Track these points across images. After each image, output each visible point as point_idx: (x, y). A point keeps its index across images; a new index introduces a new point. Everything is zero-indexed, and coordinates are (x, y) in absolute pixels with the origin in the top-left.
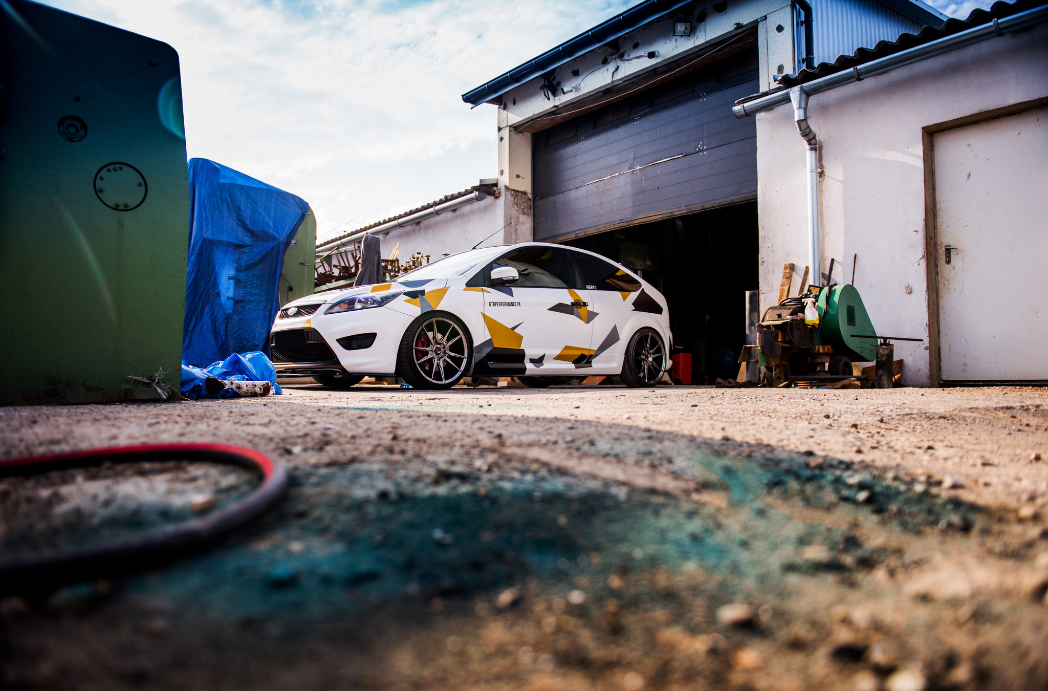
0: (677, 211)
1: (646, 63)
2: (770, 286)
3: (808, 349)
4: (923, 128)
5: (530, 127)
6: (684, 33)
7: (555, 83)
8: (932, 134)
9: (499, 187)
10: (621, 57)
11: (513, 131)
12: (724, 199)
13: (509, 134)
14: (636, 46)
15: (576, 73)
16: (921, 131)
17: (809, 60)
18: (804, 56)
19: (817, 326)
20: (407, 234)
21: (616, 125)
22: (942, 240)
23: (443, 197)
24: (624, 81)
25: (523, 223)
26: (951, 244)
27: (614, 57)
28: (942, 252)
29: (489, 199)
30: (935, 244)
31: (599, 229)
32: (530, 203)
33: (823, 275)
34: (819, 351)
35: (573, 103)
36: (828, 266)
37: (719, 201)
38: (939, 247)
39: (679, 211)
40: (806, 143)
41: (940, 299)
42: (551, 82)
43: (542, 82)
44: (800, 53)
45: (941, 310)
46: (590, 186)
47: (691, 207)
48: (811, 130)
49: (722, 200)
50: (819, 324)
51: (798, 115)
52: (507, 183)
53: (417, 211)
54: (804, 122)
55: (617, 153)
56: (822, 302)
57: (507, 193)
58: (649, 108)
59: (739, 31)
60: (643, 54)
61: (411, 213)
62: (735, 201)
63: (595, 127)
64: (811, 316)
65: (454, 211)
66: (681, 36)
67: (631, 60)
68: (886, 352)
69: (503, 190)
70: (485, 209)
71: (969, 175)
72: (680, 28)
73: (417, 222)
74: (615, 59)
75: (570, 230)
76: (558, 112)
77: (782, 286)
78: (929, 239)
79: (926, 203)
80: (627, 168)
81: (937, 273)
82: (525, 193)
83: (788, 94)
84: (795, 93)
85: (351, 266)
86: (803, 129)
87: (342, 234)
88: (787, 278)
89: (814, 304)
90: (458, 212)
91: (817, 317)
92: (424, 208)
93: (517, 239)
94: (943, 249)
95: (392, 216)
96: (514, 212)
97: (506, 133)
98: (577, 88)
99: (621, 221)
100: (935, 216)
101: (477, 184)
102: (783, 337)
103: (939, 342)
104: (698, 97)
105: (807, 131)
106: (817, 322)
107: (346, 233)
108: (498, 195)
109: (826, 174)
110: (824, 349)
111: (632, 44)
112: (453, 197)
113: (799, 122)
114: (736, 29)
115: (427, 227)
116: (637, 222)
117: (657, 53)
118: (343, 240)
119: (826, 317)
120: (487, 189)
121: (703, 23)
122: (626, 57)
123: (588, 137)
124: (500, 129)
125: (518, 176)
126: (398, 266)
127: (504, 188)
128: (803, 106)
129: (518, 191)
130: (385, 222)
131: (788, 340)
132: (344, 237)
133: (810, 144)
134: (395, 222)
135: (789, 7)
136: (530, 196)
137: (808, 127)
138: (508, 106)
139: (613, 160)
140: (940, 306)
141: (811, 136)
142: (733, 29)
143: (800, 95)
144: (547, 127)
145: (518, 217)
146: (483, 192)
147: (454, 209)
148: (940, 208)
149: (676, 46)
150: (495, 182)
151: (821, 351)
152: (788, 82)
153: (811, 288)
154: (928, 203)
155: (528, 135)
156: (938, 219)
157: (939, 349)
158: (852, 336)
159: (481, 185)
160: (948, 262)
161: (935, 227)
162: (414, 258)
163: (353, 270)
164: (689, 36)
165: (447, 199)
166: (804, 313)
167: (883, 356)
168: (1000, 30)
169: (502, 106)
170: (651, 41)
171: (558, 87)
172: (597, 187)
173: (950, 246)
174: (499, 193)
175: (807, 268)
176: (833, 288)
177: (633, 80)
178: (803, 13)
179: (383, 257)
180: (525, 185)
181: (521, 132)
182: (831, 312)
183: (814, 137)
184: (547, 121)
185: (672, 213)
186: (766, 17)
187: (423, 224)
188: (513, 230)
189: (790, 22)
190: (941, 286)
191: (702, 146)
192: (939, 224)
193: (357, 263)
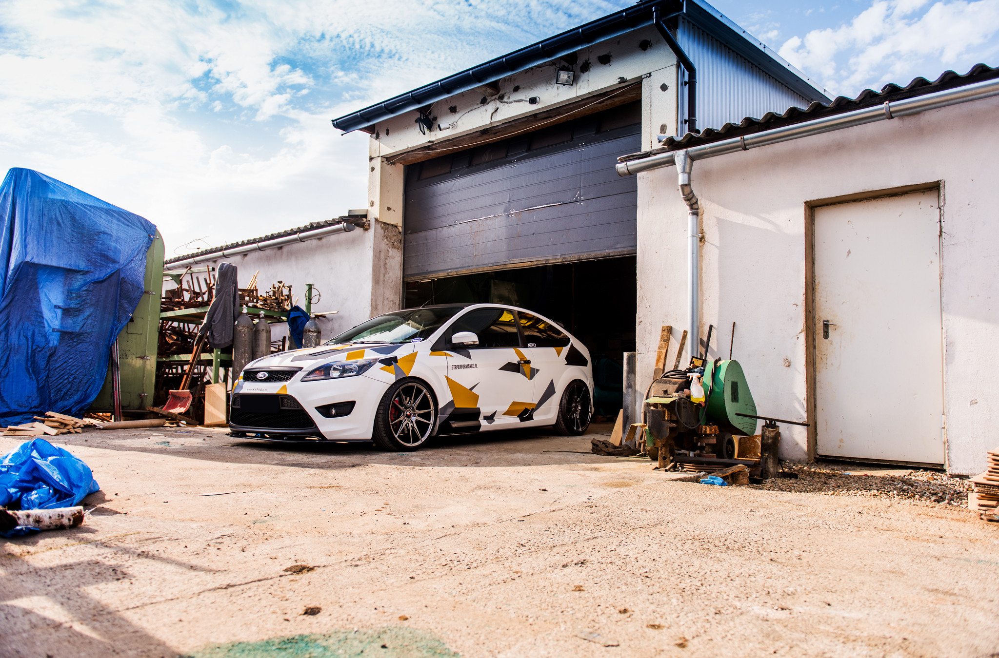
0: (552, 260)
1: (527, 108)
2: (647, 347)
3: (694, 429)
4: (806, 203)
5: (403, 159)
6: (567, 82)
7: (431, 117)
8: (813, 208)
9: (368, 219)
10: (501, 98)
11: (386, 162)
12: (600, 252)
13: (381, 165)
14: (516, 89)
15: (453, 110)
16: (804, 204)
17: (691, 122)
18: (686, 117)
19: (703, 405)
20: (268, 259)
21: (493, 165)
22: (820, 315)
23: (308, 224)
24: (503, 124)
25: (393, 257)
26: (829, 319)
27: (494, 97)
28: (820, 326)
29: (358, 231)
30: (814, 318)
31: (471, 270)
32: (401, 237)
33: (701, 341)
34: (705, 431)
35: (449, 140)
36: (706, 331)
37: (595, 253)
38: (817, 321)
39: (555, 259)
40: (688, 207)
41: (817, 373)
42: (427, 116)
43: (418, 115)
44: (683, 114)
45: (818, 385)
46: (463, 225)
47: (566, 256)
48: (694, 195)
49: (598, 253)
50: (705, 402)
51: (682, 179)
52: (378, 216)
53: (280, 236)
54: (688, 187)
55: (492, 194)
56: (707, 378)
57: (377, 225)
58: (526, 152)
59: (623, 85)
60: (523, 98)
61: (273, 237)
62: (611, 254)
63: (470, 165)
64: (697, 393)
65: (320, 239)
66: (564, 85)
67: (511, 103)
68: (772, 434)
69: (373, 222)
70: (353, 242)
71: (849, 252)
72: (564, 76)
73: (280, 247)
74: (495, 100)
75: (441, 268)
76: (433, 147)
77: (659, 348)
78: (808, 313)
79: (806, 278)
80: (503, 210)
81: (815, 347)
82: (396, 226)
83: (672, 156)
84: (679, 155)
85: (203, 291)
86: (686, 193)
87: (195, 251)
88: (664, 341)
89: (699, 379)
90: (324, 240)
91: (703, 394)
92: (287, 234)
93: (386, 273)
94: (822, 324)
95: (251, 238)
96: (384, 245)
97: (377, 163)
98: (454, 125)
99: (494, 264)
100: (813, 289)
101: (346, 214)
102: (670, 416)
103: (815, 416)
104: (577, 146)
105: (691, 196)
106: (703, 400)
107: (200, 251)
108: (367, 227)
109: (706, 240)
110: (711, 430)
111: (512, 87)
112: (319, 226)
113: (683, 186)
114: (620, 83)
115: (290, 254)
116: (511, 266)
117: (538, 99)
118: (196, 259)
119: (712, 395)
120: (356, 221)
121: (586, 74)
122: (505, 99)
123: (462, 175)
124: (371, 159)
125: (389, 209)
126: (257, 296)
127: (374, 220)
128: (687, 170)
129: (388, 224)
130: (243, 244)
131: (675, 419)
132: (197, 255)
133: (692, 208)
134: (255, 245)
135: (675, 66)
136: (401, 230)
137: (692, 192)
138: (381, 136)
139: (488, 201)
140: (817, 380)
141: (694, 201)
142: (617, 82)
143: (685, 159)
144: (420, 161)
145: (388, 251)
146: (352, 223)
147: (319, 237)
148: (819, 282)
149: (558, 94)
150: (365, 214)
151: (708, 432)
152: (672, 144)
153: (694, 359)
154: (808, 277)
155: (400, 167)
156: (816, 293)
157: (816, 423)
158: (737, 414)
159: (350, 216)
160: (826, 336)
161: (813, 301)
162: (275, 288)
163: (206, 297)
164: (572, 85)
165: (312, 227)
166: (689, 389)
167: (769, 438)
168: (891, 113)
169: (374, 135)
170: (532, 86)
171: (434, 122)
172: (471, 227)
173: (828, 321)
174: (369, 225)
175: (685, 332)
176: (718, 364)
177: (512, 124)
178: (687, 73)
179: (240, 286)
180: (396, 218)
181: (393, 163)
182: (717, 390)
183: (696, 202)
184: (421, 155)
185: (547, 260)
186: (650, 73)
187: (285, 249)
188: (382, 263)
189: (675, 82)
190: (818, 360)
191: (580, 196)
192: (817, 299)
193: (210, 289)
